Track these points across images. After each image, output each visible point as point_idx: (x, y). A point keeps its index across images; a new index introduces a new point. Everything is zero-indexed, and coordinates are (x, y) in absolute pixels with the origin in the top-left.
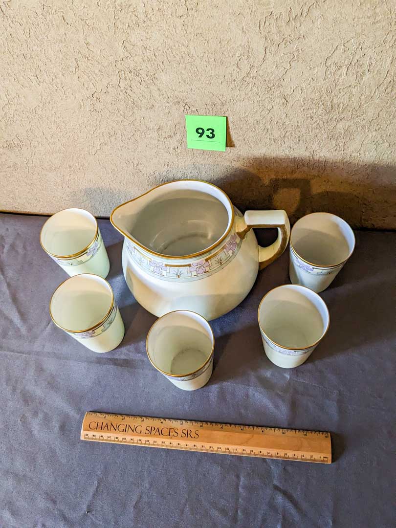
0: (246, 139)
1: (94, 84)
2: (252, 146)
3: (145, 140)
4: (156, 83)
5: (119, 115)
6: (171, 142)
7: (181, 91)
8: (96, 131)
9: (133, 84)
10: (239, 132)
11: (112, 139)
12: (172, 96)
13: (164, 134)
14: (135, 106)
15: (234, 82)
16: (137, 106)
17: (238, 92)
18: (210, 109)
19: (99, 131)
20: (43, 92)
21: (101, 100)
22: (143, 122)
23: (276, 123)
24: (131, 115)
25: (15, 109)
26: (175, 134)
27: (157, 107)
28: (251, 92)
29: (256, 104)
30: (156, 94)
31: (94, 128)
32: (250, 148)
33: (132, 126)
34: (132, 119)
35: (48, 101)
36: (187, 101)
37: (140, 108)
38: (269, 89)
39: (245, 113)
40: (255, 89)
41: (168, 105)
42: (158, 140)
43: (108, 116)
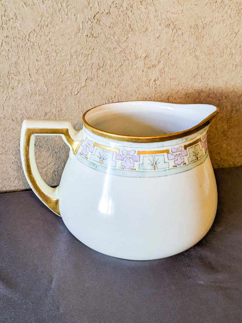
0: (215, 66)
1: (100, 3)
2: (219, 73)
3: (131, 72)
4: (155, 3)
5: (114, 40)
6: (154, 72)
7: (174, 12)
8: (86, 62)
9: (135, 4)
10: (211, 58)
11: (100, 72)
12: (165, 17)
13: (149, 63)
14: (131, 30)
15: (215, 4)
16: (132, 30)
17: (217, 13)
18: (193, 33)
19: (89, 62)
20: (45, 12)
21: (101, 23)
22: (133, 50)
23: (239, 46)
24: (125, 41)
25: (6, 35)
26: (159, 62)
27: (150, 31)
28: (226, 14)
29: (228, 27)
30: (152, 16)
31: (85, 58)
32: (216, 76)
33: (122, 55)
34: (124, 45)
35: (46, 24)
36: (176, 23)
37: (135, 32)
38: (239, 11)
39: (219, 37)
40: (229, 12)
41: (160, 28)
42: (143, 71)
43: (102, 42)
